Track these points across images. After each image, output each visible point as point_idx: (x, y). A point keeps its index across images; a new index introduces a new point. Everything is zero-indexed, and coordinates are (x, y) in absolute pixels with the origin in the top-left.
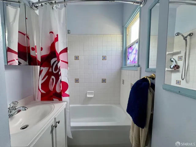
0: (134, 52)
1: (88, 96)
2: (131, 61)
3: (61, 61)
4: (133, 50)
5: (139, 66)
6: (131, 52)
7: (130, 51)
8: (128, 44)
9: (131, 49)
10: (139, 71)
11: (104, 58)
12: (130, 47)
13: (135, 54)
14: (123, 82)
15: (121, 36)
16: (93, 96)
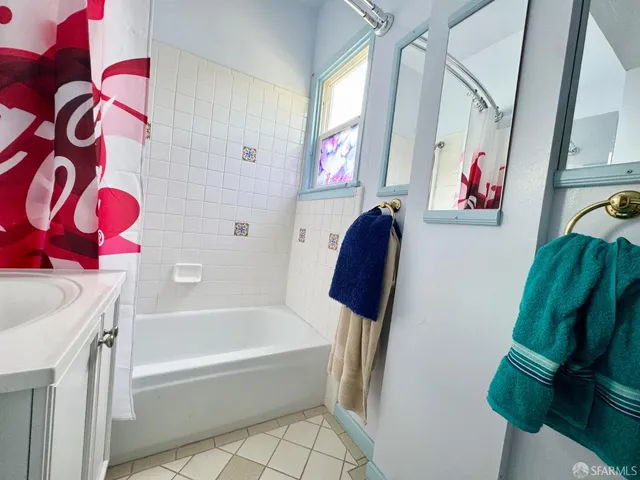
0: (343, 150)
1: (177, 279)
2: (331, 176)
3: (116, 103)
4: (339, 145)
5: (358, 184)
6: (333, 153)
7: (329, 147)
8: (324, 131)
9: (333, 143)
10: (358, 198)
11: (249, 154)
12: (332, 137)
13: (346, 156)
14: (302, 236)
15: (305, 100)
16: (199, 280)
